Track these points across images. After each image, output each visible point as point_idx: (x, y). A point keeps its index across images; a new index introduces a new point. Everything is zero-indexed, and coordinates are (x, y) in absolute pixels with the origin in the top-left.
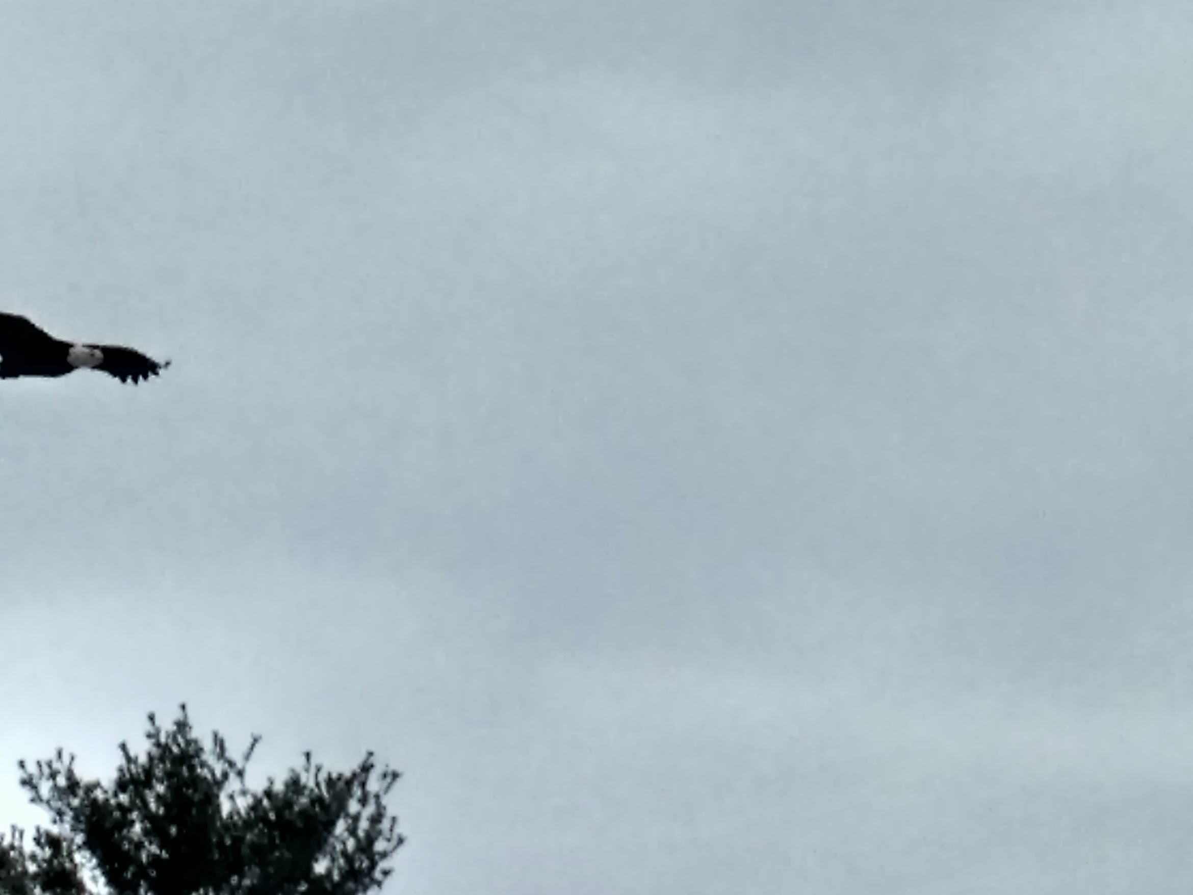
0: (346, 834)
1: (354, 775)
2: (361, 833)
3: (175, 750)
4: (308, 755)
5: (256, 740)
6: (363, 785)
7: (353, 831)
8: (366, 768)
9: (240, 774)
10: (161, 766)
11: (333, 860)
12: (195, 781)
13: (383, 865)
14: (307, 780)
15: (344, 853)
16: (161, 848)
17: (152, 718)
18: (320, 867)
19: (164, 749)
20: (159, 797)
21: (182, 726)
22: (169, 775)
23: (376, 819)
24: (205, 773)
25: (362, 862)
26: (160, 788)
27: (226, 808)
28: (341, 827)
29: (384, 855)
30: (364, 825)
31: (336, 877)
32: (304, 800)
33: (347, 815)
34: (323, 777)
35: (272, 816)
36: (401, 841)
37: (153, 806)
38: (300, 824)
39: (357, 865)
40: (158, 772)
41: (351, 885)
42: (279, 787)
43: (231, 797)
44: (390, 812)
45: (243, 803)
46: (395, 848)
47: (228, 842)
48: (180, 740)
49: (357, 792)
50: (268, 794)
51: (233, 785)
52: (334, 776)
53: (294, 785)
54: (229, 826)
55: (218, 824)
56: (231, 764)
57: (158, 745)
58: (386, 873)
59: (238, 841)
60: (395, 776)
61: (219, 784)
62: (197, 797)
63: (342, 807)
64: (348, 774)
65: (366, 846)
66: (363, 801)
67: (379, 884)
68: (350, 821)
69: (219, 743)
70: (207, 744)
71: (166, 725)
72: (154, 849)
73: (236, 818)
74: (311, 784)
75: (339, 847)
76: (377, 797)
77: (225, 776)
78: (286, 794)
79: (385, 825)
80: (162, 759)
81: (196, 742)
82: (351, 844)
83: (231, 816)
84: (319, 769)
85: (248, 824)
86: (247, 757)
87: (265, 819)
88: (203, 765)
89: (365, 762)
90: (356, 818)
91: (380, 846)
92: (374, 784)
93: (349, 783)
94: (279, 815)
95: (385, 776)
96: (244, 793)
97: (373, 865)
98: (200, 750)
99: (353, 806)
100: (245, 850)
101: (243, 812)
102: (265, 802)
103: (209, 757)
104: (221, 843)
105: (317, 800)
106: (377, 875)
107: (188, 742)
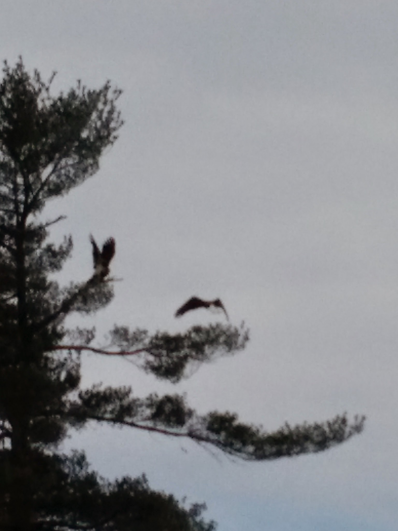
0: (96, 120)
1: (101, 92)
2: (104, 119)
3: (16, 77)
4: (79, 81)
5: (54, 74)
6: (105, 96)
7: (100, 118)
8: (106, 88)
9: (47, 89)
10: (10, 85)
11: (90, 131)
12: (26, 92)
13: (114, 134)
14: (79, 93)
15: (96, 128)
16: (10, 123)
17: (5, 62)
18: (84, 134)
19: (11, 78)
20: (8, 100)
21: (20, 66)
22: (13, 89)
23: (111, 112)
24: (31, 88)
25: (104, 133)
26: (9, 96)
27: (40, 105)
28: (94, 115)
29: (114, 129)
30: (105, 115)
31: (92, 140)
32: (77, 103)
33: (97, 110)
34: (86, 91)
35: (62, 110)
36: (122, 123)
37: (6, 104)
38: (75, 113)
39: (102, 134)
40: (8, 87)
41: (98, 144)
42: (65, 96)
43: (43, 101)
44: (117, 109)
45: (48, 103)
46: (120, 126)
47: (41, 122)
48: (19, 73)
49: (102, 99)
50: (60, 99)
51: (44, 94)
52: (92, 91)
53: (73, 95)
54: (42, 114)
55: (36, 113)
56: (43, 85)
57: (8, 75)
58: (115, 138)
59: (46, 121)
60: (120, 92)
61: (37, 94)
62: (26, 100)
63: (95, 107)
64: (98, 91)
65: (106, 125)
66: (105, 103)
67: (112, 143)
68: (98, 113)
69: (37, 75)
70: (32, 75)
71: (12, 65)
72: (6, 124)
73: (45, 110)
74: (81, 95)
75: (94, 125)
76: (112, 102)
77: (40, 90)
78: (68, 99)
79: (115, 115)
80: (10, 81)
81: (26, 74)
82: (99, 124)
83: (42, 109)
84: (84, 88)
85: (51, 114)
86: (51, 81)
87: (58, 111)
88: (30, 85)
89: (106, 85)
90: (101, 112)
91: (112, 125)
92: (110, 95)
93: (99, 94)
94: (65, 109)
95: (115, 92)
96: (49, 99)
97: (109, 134)
98: (27, 78)
99: (100, 106)
100: (49, 126)
101: (48, 107)
102: (59, 103)
103: (32, 81)
104: (38, 123)
105: (83, 103)
106: (111, 138)
107: (22, 74)
